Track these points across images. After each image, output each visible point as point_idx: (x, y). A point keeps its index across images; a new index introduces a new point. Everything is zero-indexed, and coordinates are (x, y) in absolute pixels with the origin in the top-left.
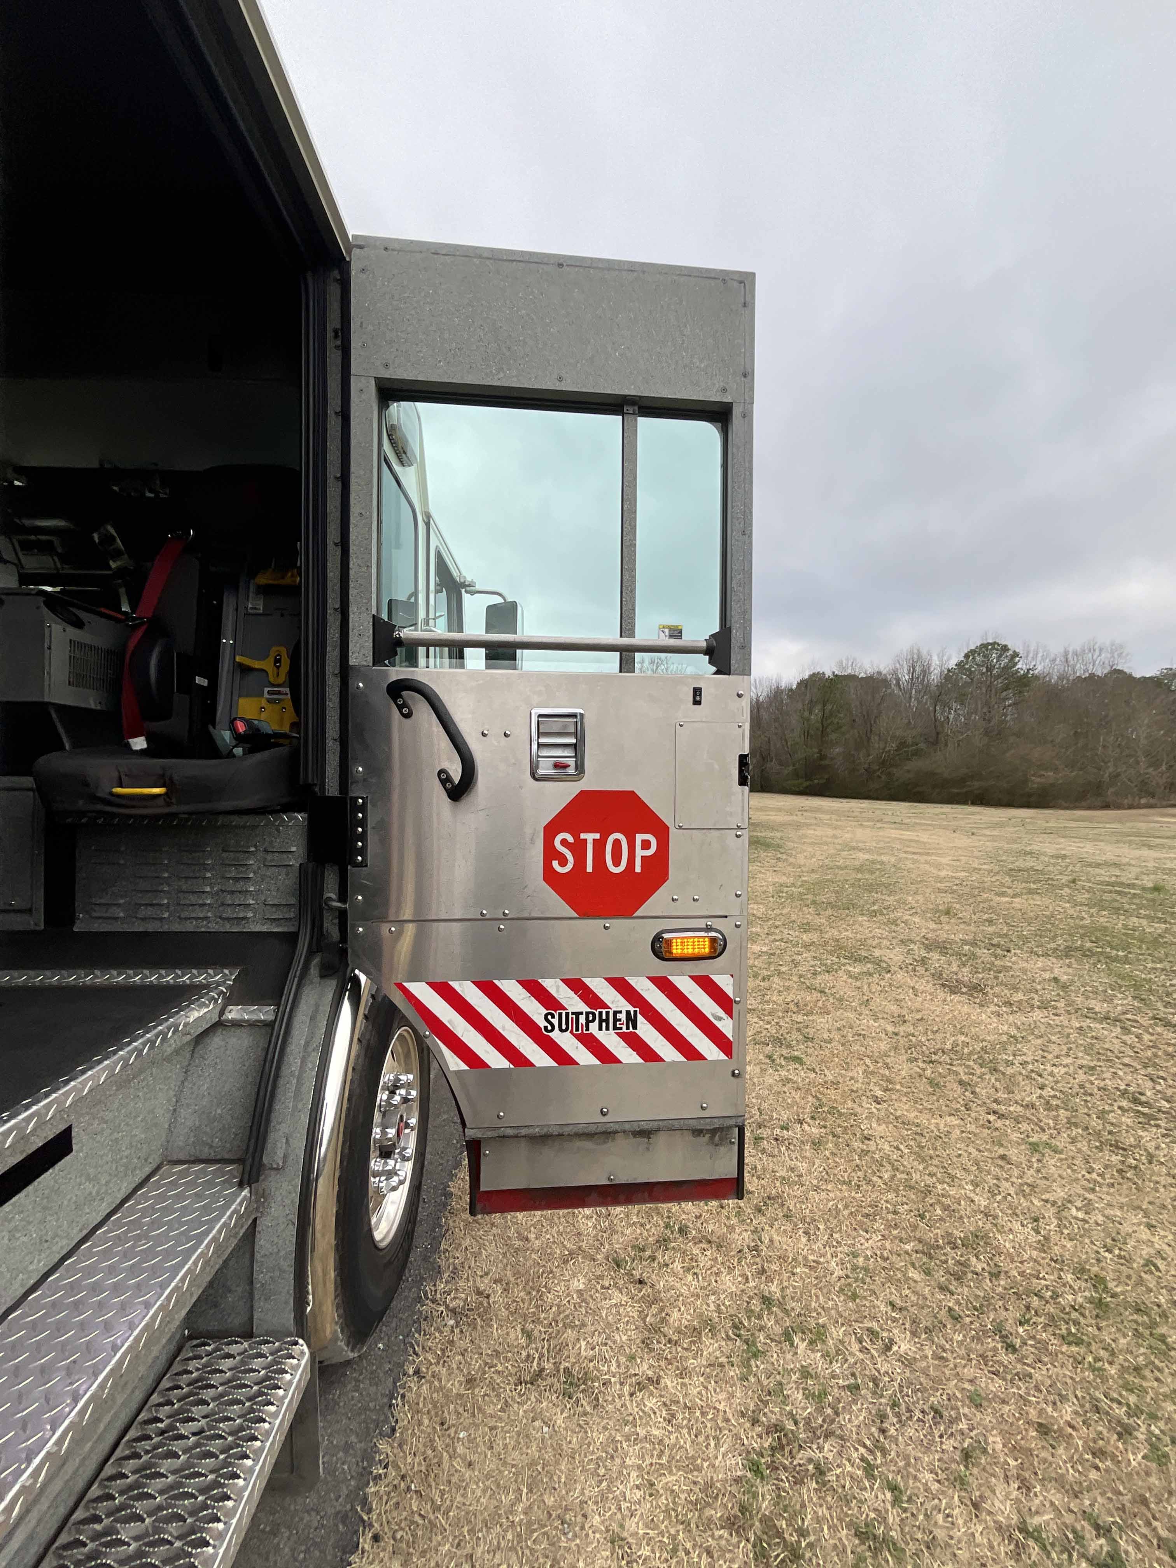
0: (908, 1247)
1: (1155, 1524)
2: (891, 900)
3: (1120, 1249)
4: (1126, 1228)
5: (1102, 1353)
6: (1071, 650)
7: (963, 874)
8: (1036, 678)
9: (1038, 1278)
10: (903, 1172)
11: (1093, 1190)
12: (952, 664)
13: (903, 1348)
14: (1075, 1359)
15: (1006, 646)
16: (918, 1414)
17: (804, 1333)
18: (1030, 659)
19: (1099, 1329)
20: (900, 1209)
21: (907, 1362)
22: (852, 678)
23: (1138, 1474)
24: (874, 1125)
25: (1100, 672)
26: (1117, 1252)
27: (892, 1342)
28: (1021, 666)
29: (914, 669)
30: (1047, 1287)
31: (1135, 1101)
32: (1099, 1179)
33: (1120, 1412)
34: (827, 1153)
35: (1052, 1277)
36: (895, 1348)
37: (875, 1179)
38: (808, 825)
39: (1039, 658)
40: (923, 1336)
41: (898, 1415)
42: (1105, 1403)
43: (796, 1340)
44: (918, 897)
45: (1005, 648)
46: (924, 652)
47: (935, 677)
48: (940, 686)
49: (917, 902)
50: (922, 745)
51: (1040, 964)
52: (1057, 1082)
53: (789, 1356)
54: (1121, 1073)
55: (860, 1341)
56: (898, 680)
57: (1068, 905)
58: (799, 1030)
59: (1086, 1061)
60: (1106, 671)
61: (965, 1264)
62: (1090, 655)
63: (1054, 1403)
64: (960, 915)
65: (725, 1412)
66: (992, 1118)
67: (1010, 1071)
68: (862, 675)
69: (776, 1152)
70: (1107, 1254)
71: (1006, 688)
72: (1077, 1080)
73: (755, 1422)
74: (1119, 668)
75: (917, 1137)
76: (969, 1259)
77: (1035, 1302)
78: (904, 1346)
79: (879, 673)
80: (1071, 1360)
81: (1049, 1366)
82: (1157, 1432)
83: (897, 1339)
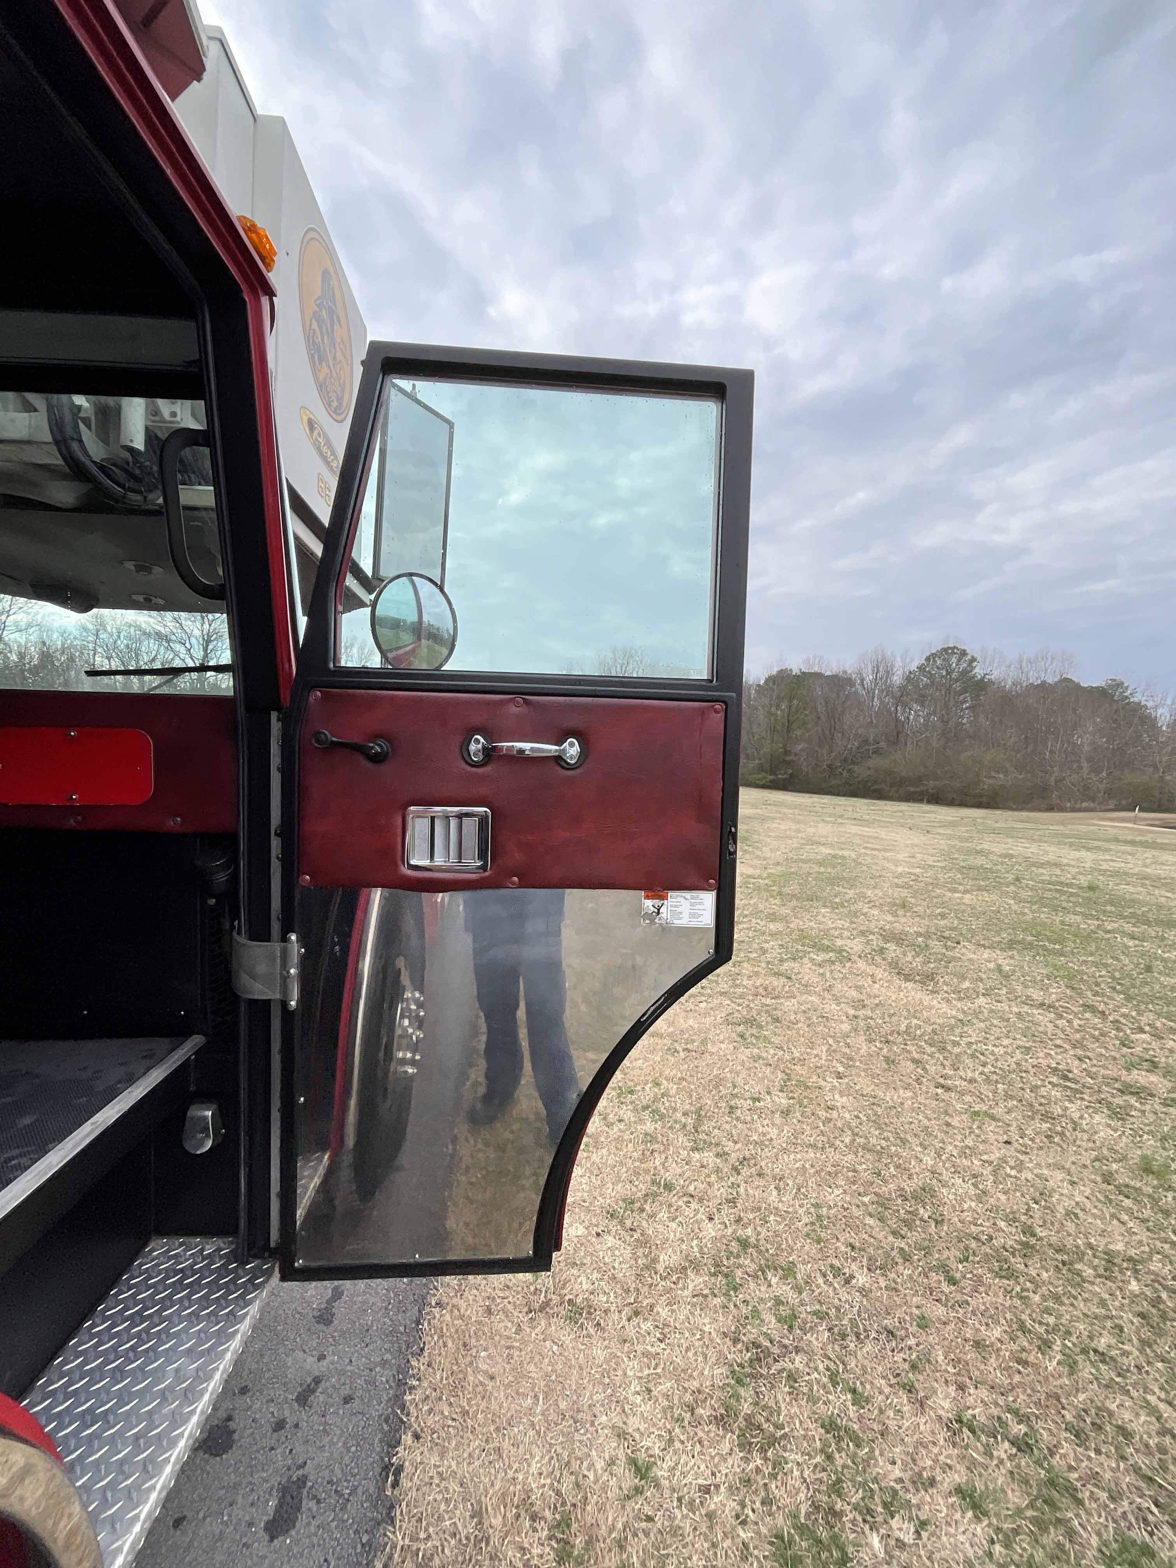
0: (866, 1199)
1: (1063, 1412)
2: (851, 893)
3: (1046, 1201)
4: (1051, 1184)
5: (1028, 1284)
6: (1025, 657)
7: (918, 870)
8: (991, 682)
9: (976, 1225)
10: (861, 1137)
11: (1027, 1153)
12: (913, 667)
13: (861, 1282)
14: (1005, 1289)
15: (964, 651)
16: (873, 1335)
17: (776, 1269)
18: (987, 663)
19: (1026, 1266)
20: (859, 1168)
21: (864, 1292)
22: (819, 675)
23: (1053, 1376)
24: (837, 1096)
25: (1051, 680)
26: (1043, 1203)
27: (852, 1277)
28: (979, 671)
29: (878, 669)
30: (983, 1232)
31: (1066, 1078)
32: (1030, 1143)
33: (1041, 1330)
34: (795, 1121)
35: (988, 1224)
36: (854, 1281)
37: (837, 1142)
38: (773, 819)
39: (995, 665)
40: (878, 1272)
41: (858, 1335)
42: (1029, 1323)
43: (769, 1275)
44: (877, 891)
45: (964, 653)
46: (888, 653)
47: (897, 679)
48: (903, 688)
49: (876, 895)
50: (883, 744)
51: (986, 956)
52: (997, 1060)
53: (763, 1288)
54: (1052, 1053)
55: (824, 1275)
56: (862, 680)
57: (1012, 902)
58: (767, 1012)
59: (1023, 1042)
60: (1056, 680)
61: (914, 1213)
62: (1043, 663)
63: (987, 1325)
64: (915, 910)
65: (710, 1333)
66: (939, 1091)
67: (957, 1050)
68: (828, 673)
69: (749, 1118)
70: (1034, 1205)
71: (964, 691)
72: (1014, 1059)
73: (736, 1341)
74: (1069, 676)
75: (875, 1107)
76: (917, 1209)
77: (973, 1244)
78: (862, 1279)
79: (845, 672)
80: (1002, 1290)
81: (984, 1295)
82: (1070, 1345)
83: (857, 1275)
